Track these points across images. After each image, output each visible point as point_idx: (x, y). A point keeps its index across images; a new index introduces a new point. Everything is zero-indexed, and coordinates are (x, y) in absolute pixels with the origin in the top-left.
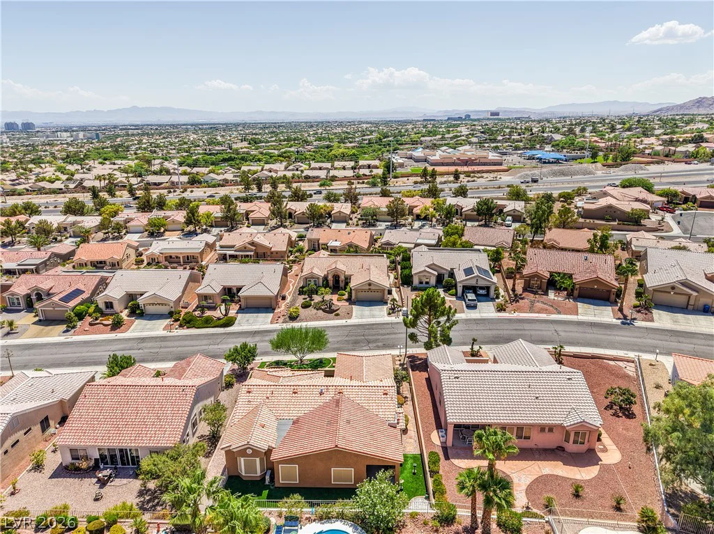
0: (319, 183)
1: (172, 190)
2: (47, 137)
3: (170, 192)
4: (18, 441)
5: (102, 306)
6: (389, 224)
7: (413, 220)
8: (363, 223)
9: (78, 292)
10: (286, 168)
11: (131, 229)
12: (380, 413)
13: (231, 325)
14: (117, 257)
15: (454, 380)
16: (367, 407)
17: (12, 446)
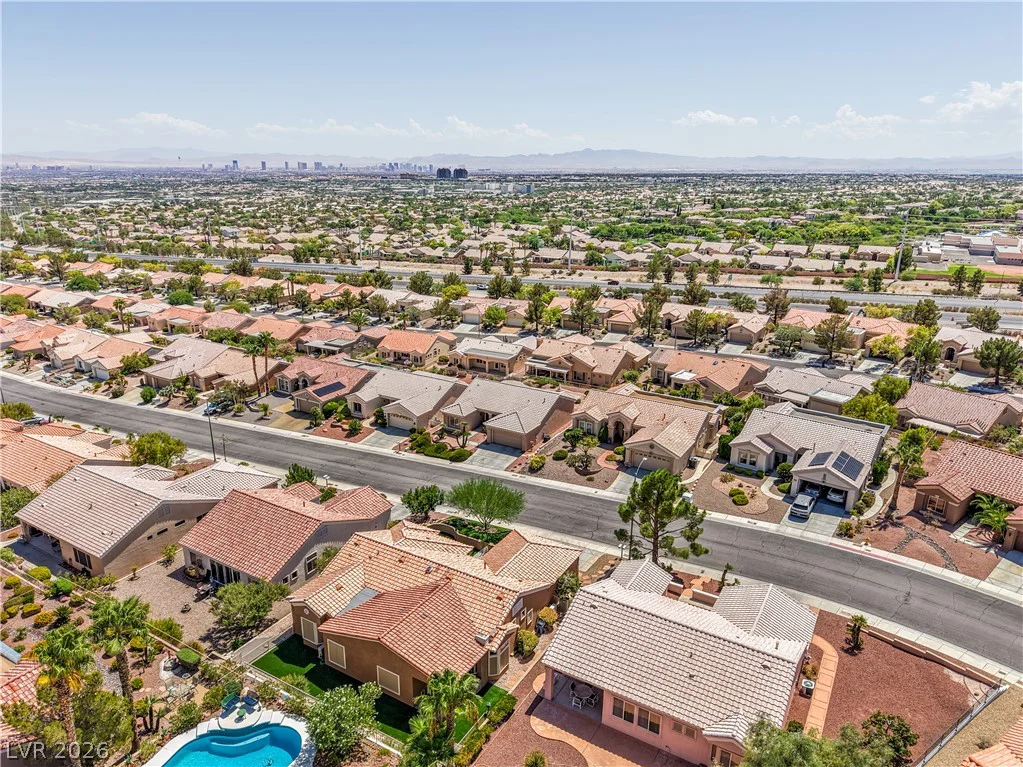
0: (760, 277)
1: (558, 271)
2: (475, 188)
3: (554, 273)
4: (166, 530)
5: (351, 407)
6: (818, 357)
7: (863, 356)
8: (774, 350)
9: (339, 386)
10: (733, 249)
11: (468, 318)
12: (478, 621)
13: (462, 461)
14: (421, 351)
15: (588, 609)
16: (467, 608)
17: (159, 534)
